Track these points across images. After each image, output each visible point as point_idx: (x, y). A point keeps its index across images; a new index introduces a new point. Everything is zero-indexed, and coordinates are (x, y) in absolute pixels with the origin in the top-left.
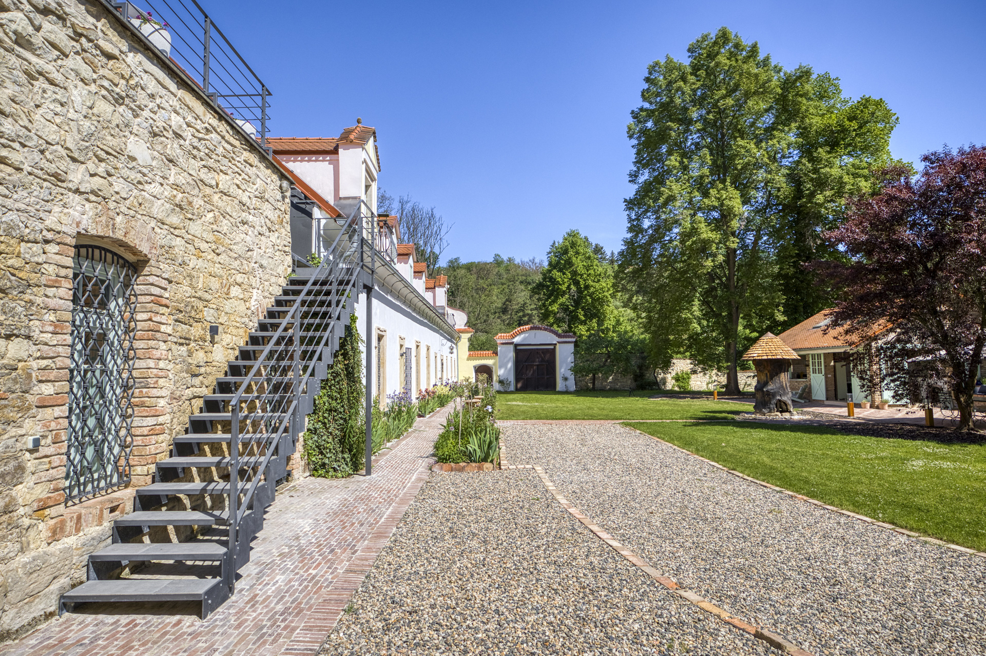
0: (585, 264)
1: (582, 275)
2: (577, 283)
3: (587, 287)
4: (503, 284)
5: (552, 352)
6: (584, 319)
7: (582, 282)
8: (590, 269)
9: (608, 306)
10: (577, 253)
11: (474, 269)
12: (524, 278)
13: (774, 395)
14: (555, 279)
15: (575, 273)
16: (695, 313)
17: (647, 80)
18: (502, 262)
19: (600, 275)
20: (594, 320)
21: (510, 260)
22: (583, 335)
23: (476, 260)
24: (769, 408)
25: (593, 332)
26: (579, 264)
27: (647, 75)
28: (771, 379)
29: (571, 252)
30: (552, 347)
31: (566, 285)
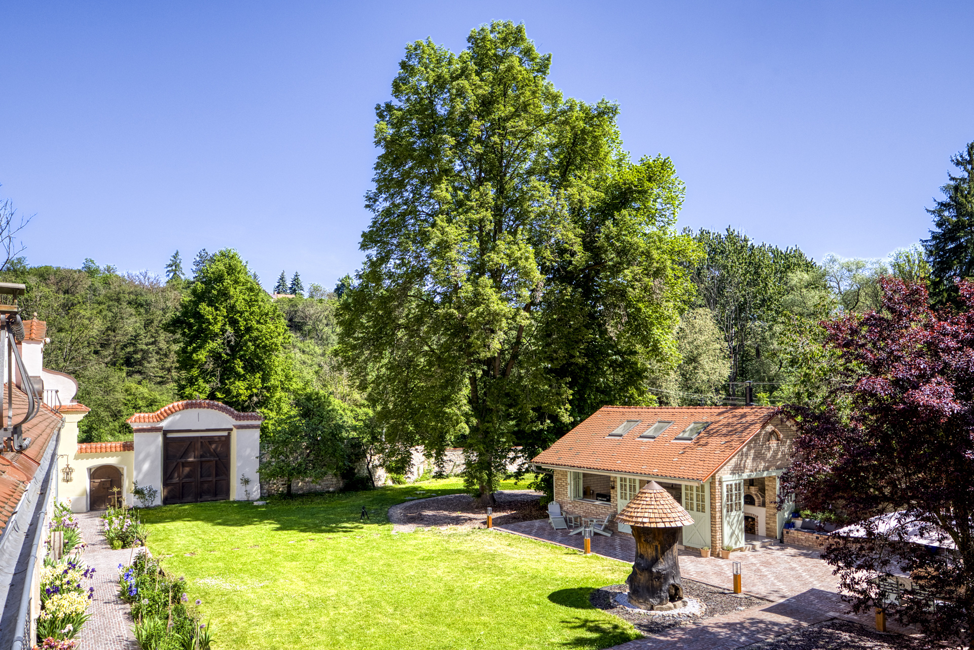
0: (246, 297)
1: (242, 313)
2: (233, 323)
3: (249, 329)
4: (100, 303)
5: (225, 442)
6: (243, 372)
7: (242, 324)
8: (253, 305)
9: (277, 356)
10: (236, 282)
11: (52, 277)
12: (132, 297)
13: (666, 578)
14: (202, 316)
15: (232, 309)
16: (464, 408)
17: (404, 65)
18: (97, 271)
19: (267, 314)
20: (258, 375)
21: (109, 269)
22: (241, 395)
23: (55, 265)
24: (660, 597)
25: (255, 391)
26: (239, 297)
27: (405, 59)
28: (663, 553)
29: (228, 281)
30: (225, 433)
31: (219, 324)
